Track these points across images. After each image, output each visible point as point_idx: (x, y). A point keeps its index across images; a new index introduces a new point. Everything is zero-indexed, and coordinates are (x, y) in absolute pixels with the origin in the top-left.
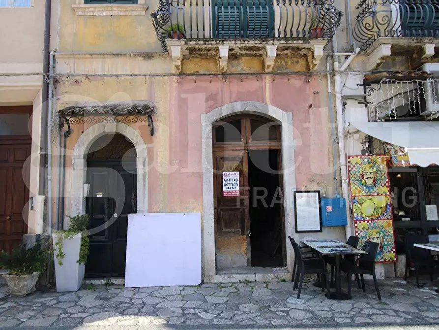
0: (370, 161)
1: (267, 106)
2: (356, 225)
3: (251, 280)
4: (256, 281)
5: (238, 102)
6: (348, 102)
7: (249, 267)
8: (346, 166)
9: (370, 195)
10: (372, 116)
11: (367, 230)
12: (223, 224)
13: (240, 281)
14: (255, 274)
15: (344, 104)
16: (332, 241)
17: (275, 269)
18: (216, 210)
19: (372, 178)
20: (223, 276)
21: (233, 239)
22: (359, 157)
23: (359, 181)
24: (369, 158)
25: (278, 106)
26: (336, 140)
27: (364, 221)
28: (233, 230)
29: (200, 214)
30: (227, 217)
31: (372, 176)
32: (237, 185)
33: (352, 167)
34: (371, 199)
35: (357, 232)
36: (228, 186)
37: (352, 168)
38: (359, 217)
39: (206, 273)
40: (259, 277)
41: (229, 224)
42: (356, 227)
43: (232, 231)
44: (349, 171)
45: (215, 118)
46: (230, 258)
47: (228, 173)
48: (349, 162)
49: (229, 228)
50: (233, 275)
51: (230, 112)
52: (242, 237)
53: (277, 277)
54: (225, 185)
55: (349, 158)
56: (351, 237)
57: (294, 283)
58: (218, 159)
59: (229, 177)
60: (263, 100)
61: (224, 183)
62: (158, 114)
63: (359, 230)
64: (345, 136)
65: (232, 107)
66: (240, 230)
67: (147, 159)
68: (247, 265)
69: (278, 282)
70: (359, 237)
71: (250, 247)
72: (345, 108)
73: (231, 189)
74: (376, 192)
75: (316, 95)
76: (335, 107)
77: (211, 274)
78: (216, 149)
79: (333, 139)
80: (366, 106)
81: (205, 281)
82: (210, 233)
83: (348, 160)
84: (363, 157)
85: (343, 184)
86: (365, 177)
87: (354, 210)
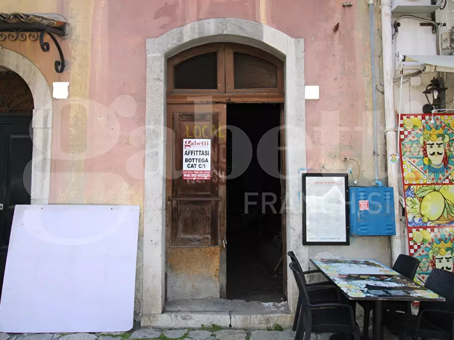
0: (438, 123)
1: (262, 27)
2: (411, 235)
3: (222, 324)
4: (230, 326)
5: (212, 20)
6: (403, 22)
7: (223, 300)
8: (396, 132)
9: (437, 184)
10: (444, 47)
11: (430, 244)
12: (181, 226)
13: (202, 325)
14: (230, 313)
15: (396, 26)
16: (367, 263)
17: (267, 304)
18: (169, 203)
19: (441, 154)
20: (173, 315)
21: (196, 252)
22: (420, 117)
23: (417, 158)
24: (437, 119)
25: (279, 28)
26: (379, 87)
27: (425, 228)
28: (197, 237)
29: (138, 208)
30: (188, 215)
31: (441, 150)
32: (207, 161)
33: (406, 133)
34: (438, 191)
35: (411, 247)
36: (191, 163)
37: (406, 136)
38: (417, 220)
39: (145, 310)
40: (237, 320)
41: (191, 226)
42: (411, 239)
43: (195, 239)
44: (401, 140)
45: (170, 46)
46: (189, 285)
47: (193, 140)
48: (402, 126)
49: (191, 234)
50: (192, 315)
51: (196, 36)
52: (212, 248)
53: (268, 320)
54: (187, 160)
55: (402, 119)
56: (401, 256)
57: (296, 332)
58: (177, 117)
59: (193, 148)
60: (254, 17)
61: (185, 157)
62: (73, 37)
63: (415, 244)
64: (396, 80)
65: (201, 27)
66: (209, 236)
67: (51, 113)
68: (218, 296)
69: (269, 329)
70: (416, 256)
71: (225, 266)
72: (396, 31)
73: (197, 168)
74: (447, 178)
75: (347, 9)
76: (380, 30)
77: (153, 312)
78: (173, 101)
79: (374, 85)
80: (435, 29)
81: (142, 324)
82: (154, 242)
83: (401, 122)
84: (427, 117)
85: (389, 163)
86: (429, 151)
87: (408, 209)
